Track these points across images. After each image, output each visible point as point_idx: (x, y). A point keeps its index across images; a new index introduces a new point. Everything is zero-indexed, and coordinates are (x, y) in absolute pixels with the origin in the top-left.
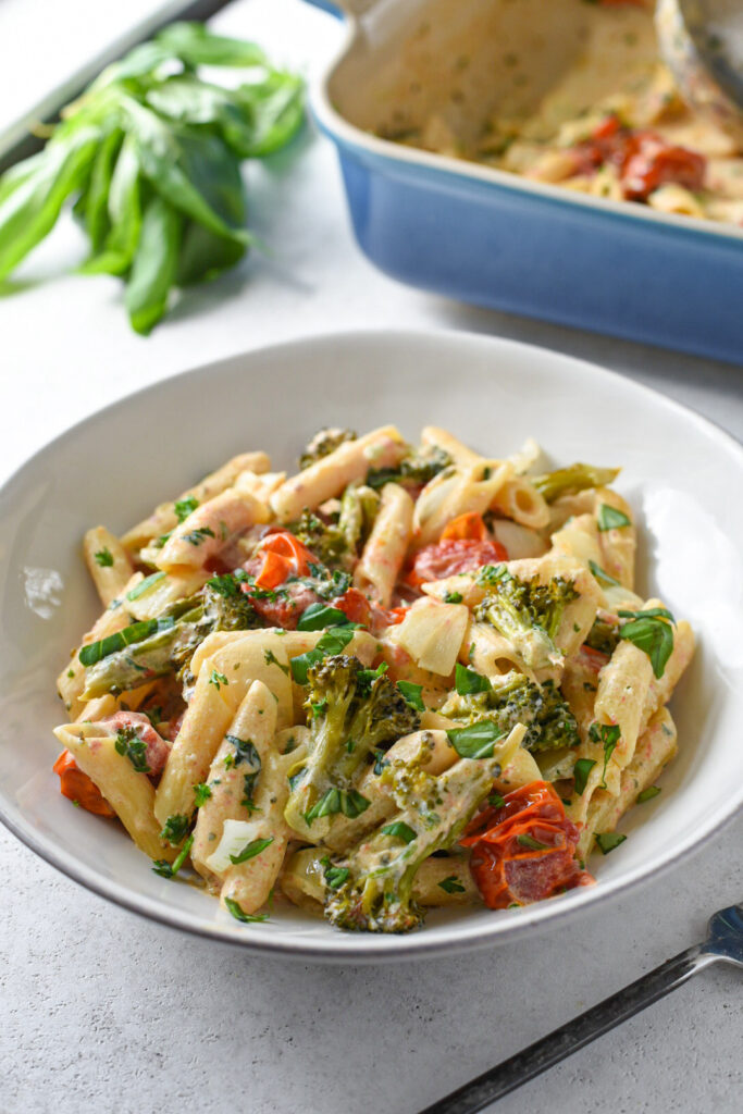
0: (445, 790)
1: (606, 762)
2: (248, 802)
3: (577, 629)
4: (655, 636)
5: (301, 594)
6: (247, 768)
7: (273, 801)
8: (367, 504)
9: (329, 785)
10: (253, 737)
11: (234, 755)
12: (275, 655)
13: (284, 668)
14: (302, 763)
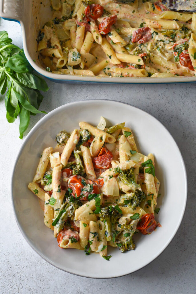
0: (133, 226)
1: (153, 199)
2: (99, 240)
3: (137, 175)
4: (152, 170)
5: (86, 194)
6: (97, 236)
7: (103, 238)
8: (80, 154)
9: (113, 233)
10: (96, 231)
11: (94, 236)
12: (90, 213)
13: (93, 214)
14: (105, 231)
